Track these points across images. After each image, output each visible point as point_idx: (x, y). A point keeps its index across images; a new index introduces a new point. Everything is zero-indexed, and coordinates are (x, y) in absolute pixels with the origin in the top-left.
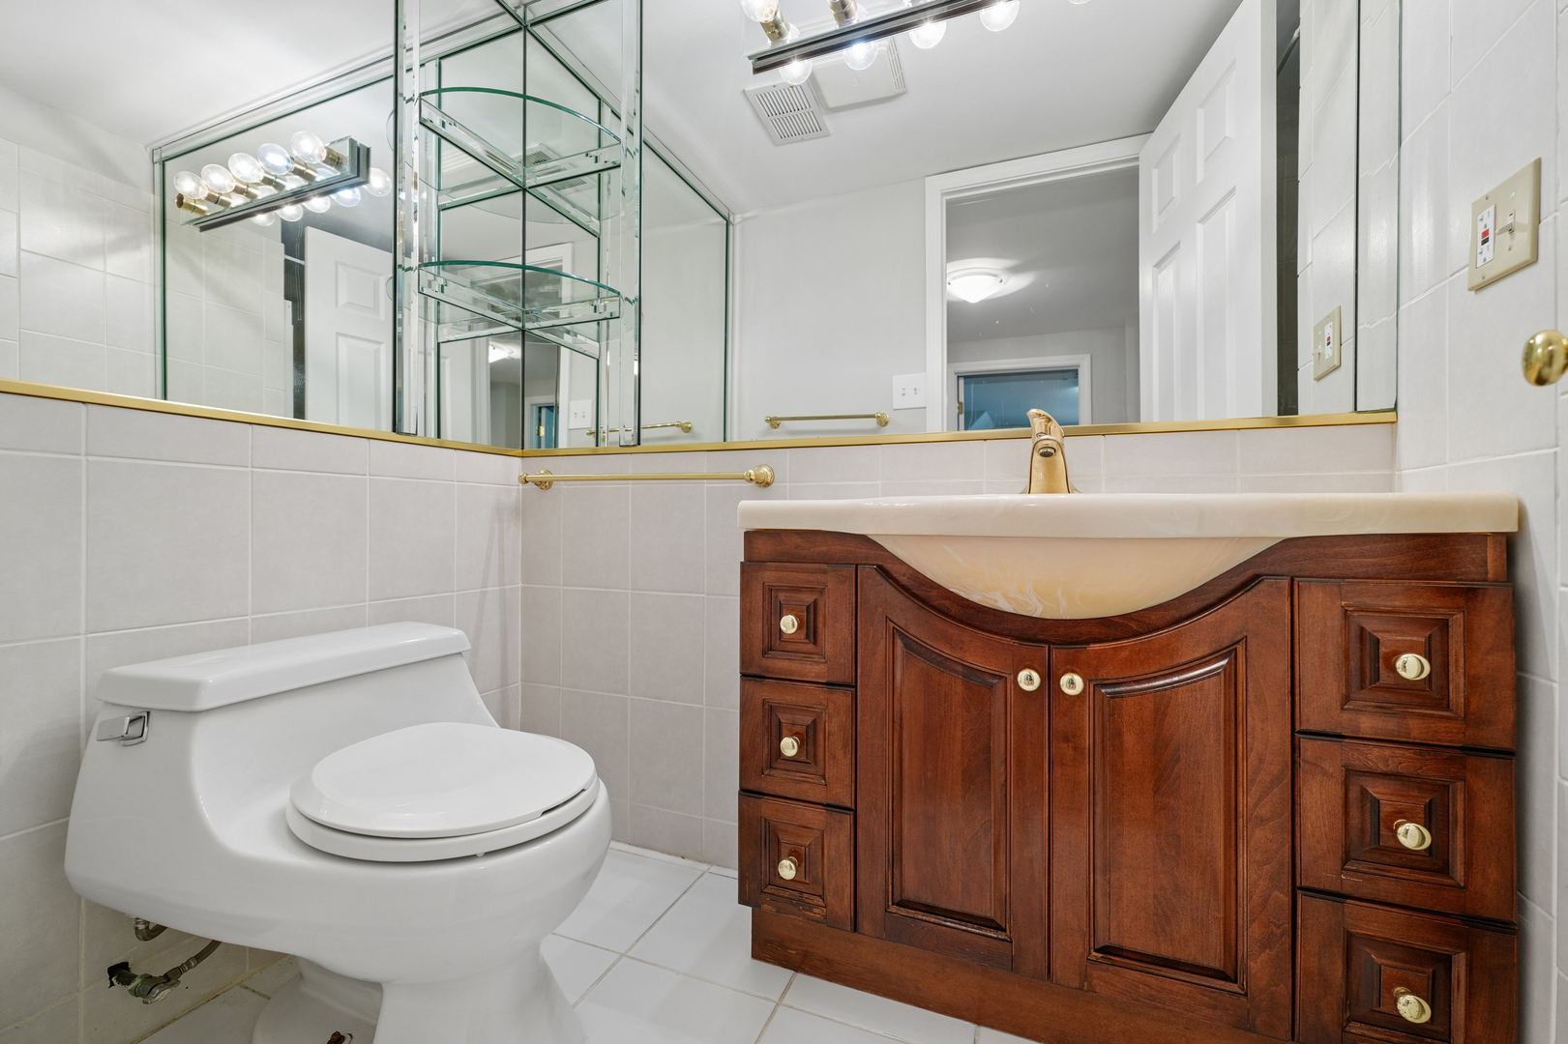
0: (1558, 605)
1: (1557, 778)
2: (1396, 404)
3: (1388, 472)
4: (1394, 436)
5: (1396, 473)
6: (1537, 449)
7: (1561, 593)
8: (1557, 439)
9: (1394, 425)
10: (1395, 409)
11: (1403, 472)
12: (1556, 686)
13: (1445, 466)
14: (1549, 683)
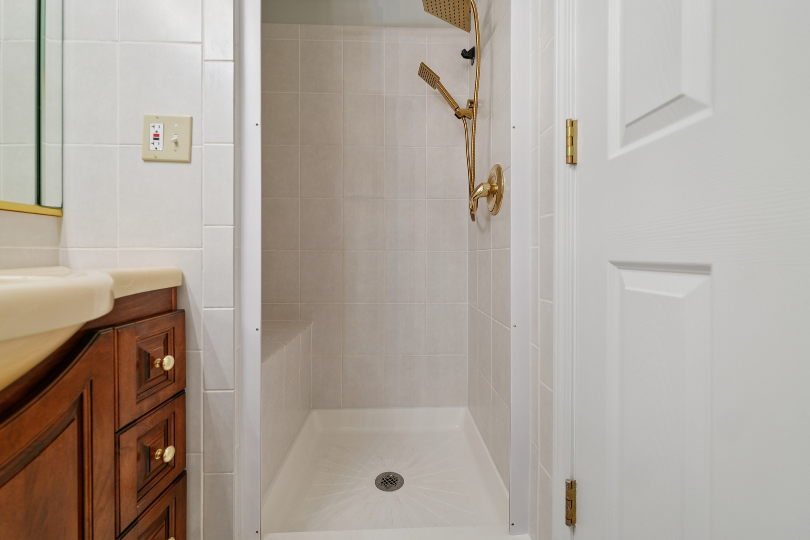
0: (203, 317)
1: (202, 390)
2: (62, 205)
3: (56, 248)
4: (60, 225)
5: (61, 249)
6: (189, 247)
7: (204, 311)
8: (202, 244)
9: (59, 218)
10: (61, 208)
11: (69, 249)
12: (201, 352)
13: (116, 249)
14: (198, 351)
